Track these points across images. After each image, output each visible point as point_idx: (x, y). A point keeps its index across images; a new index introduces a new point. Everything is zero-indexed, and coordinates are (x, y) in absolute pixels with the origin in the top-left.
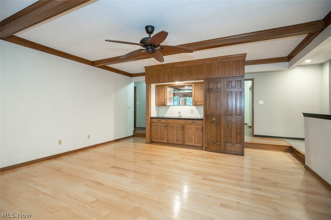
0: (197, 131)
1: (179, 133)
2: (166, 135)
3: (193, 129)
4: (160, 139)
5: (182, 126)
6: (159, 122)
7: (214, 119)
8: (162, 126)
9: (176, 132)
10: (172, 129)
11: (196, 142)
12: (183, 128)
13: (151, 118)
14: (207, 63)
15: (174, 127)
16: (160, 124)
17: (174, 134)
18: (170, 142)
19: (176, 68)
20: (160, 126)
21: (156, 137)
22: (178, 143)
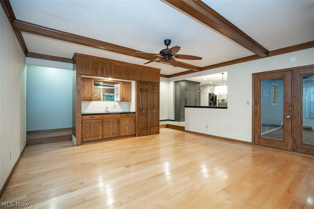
0: (130, 122)
1: (115, 126)
2: (101, 132)
3: (127, 121)
4: (94, 137)
5: (117, 119)
6: (93, 118)
7: (144, 112)
8: (96, 122)
9: (112, 126)
10: (108, 124)
11: (130, 132)
12: (119, 122)
13: (83, 115)
14: (140, 69)
15: (109, 121)
16: (94, 121)
17: (110, 129)
18: (105, 137)
19: (115, 65)
20: (94, 123)
21: (88, 136)
22: (114, 136)
